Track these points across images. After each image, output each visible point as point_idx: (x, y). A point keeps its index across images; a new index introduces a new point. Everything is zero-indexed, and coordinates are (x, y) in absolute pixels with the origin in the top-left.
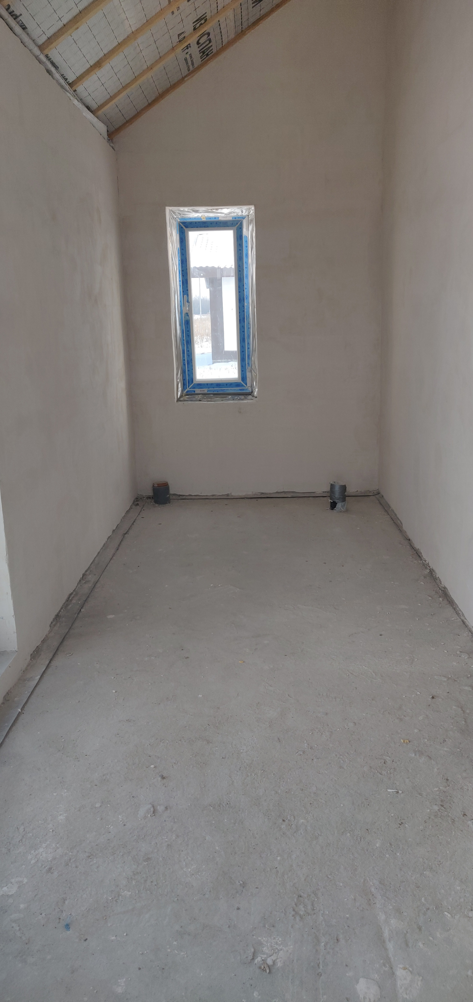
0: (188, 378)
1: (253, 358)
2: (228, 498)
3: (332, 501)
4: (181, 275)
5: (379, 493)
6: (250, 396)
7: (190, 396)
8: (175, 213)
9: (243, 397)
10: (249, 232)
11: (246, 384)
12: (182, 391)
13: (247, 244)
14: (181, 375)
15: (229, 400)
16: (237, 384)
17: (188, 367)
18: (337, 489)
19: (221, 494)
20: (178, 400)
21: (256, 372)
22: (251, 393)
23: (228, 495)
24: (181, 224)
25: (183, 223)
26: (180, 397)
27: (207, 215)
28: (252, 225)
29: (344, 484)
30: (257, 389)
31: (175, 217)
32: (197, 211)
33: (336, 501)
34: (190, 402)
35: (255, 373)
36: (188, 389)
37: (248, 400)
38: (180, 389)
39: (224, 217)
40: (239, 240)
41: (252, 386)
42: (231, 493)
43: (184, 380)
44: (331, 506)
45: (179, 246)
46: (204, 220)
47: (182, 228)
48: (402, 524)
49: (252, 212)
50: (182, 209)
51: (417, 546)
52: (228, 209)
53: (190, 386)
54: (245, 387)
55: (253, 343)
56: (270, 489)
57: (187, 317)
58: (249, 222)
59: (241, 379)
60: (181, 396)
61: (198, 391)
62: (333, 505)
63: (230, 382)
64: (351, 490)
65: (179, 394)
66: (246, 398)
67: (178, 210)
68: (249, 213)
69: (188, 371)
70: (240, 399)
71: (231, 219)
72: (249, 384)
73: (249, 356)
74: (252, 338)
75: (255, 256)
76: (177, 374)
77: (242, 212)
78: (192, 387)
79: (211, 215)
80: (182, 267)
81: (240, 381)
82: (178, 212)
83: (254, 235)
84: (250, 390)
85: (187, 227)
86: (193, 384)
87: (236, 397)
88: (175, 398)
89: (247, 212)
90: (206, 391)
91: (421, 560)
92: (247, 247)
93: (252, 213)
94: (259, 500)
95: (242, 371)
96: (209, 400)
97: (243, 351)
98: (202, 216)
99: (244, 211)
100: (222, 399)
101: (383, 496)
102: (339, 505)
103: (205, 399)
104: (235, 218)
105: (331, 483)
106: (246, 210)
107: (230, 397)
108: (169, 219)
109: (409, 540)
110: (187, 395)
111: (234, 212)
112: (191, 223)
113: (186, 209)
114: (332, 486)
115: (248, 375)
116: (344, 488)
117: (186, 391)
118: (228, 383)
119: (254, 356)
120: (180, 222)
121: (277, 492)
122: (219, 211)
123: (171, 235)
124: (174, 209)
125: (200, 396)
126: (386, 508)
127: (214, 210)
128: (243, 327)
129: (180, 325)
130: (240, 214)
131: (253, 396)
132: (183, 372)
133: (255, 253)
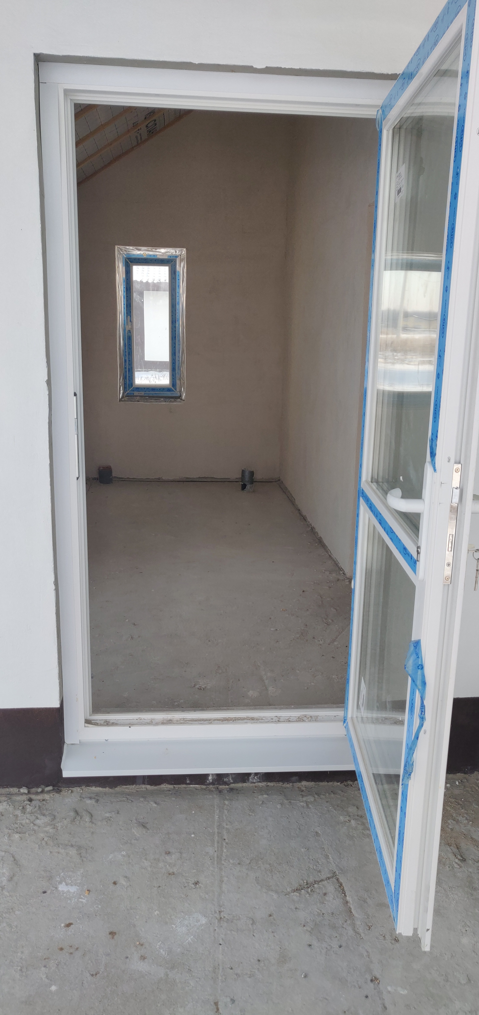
0: (129, 383)
1: (182, 369)
2: (159, 481)
3: (243, 484)
4: (125, 300)
5: (279, 480)
6: (179, 399)
7: (130, 398)
8: (122, 250)
9: (173, 400)
10: (182, 268)
11: (176, 390)
12: (123, 393)
13: (179, 277)
14: (122, 380)
15: (160, 402)
16: (169, 390)
17: (129, 374)
18: (247, 474)
19: (154, 478)
20: (120, 400)
21: (184, 379)
22: (180, 397)
23: (159, 479)
24: (127, 260)
25: (129, 259)
26: (121, 398)
27: (147, 253)
28: (183, 262)
29: (252, 470)
30: (184, 394)
31: (122, 253)
32: (139, 250)
33: (246, 483)
34: (130, 402)
35: (183, 381)
36: (128, 392)
37: (177, 402)
38: (122, 392)
39: (160, 255)
40: (173, 274)
41: (180, 391)
42: (162, 477)
43: (125, 384)
44: (242, 487)
45: (124, 276)
46: (145, 257)
47: (128, 262)
48: (295, 500)
49: (184, 252)
50: (128, 247)
51: (304, 513)
52: (164, 249)
53: (130, 389)
54: (175, 392)
55: (183, 356)
56: (194, 475)
57: (129, 334)
58: (181, 260)
59: (171, 385)
60: (123, 397)
61: (136, 393)
62: (244, 487)
63: (163, 387)
64: (258, 476)
65: (121, 396)
66: (175, 401)
67: (125, 248)
68: (181, 253)
69: (129, 377)
70: (171, 402)
71: (167, 257)
72: (178, 390)
73: (178, 367)
74: (181, 353)
75: (185, 288)
76: (120, 379)
77: (176, 252)
78: (132, 390)
79: (151, 253)
80: (127, 294)
81: (171, 387)
82: (124, 249)
83: (185, 271)
84: (179, 394)
85: (131, 262)
86: (132, 388)
87: (167, 400)
88: (118, 399)
89: (180, 252)
90: (142, 393)
91: (306, 522)
92: (179, 280)
93: (184, 254)
94: (185, 483)
95: (173, 379)
96: (146, 401)
97: (174, 363)
98: (143, 254)
99: (177, 252)
100: (156, 401)
101: (282, 482)
102: (248, 487)
103: (142, 400)
104: (170, 257)
105: (242, 469)
106: (179, 251)
107: (162, 399)
108: (117, 255)
109: (299, 510)
110: (128, 396)
111: (169, 252)
112: (135, 259)
113: (131, 248)
114: (243, 472)
115: (178, 382)
116: (252, 473)
117: (126, 393)
118: (161, 388)
119: (183, 367)
120: (126, 258)
121: (199, 478)
122: (158, 250)
123: (118, 267)
124: (121, 247)
125: (138, 397)
126: (284, 490)
127: (154, 250)
128: (175, 344)
129: (123, 340)
130: (174, 253)
131: (181, 399)
132: (125, 378)
133: (185, 285)
